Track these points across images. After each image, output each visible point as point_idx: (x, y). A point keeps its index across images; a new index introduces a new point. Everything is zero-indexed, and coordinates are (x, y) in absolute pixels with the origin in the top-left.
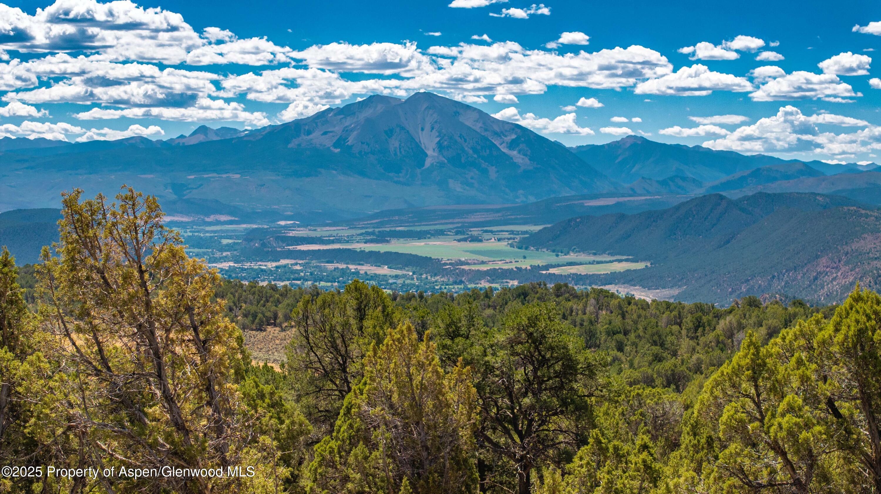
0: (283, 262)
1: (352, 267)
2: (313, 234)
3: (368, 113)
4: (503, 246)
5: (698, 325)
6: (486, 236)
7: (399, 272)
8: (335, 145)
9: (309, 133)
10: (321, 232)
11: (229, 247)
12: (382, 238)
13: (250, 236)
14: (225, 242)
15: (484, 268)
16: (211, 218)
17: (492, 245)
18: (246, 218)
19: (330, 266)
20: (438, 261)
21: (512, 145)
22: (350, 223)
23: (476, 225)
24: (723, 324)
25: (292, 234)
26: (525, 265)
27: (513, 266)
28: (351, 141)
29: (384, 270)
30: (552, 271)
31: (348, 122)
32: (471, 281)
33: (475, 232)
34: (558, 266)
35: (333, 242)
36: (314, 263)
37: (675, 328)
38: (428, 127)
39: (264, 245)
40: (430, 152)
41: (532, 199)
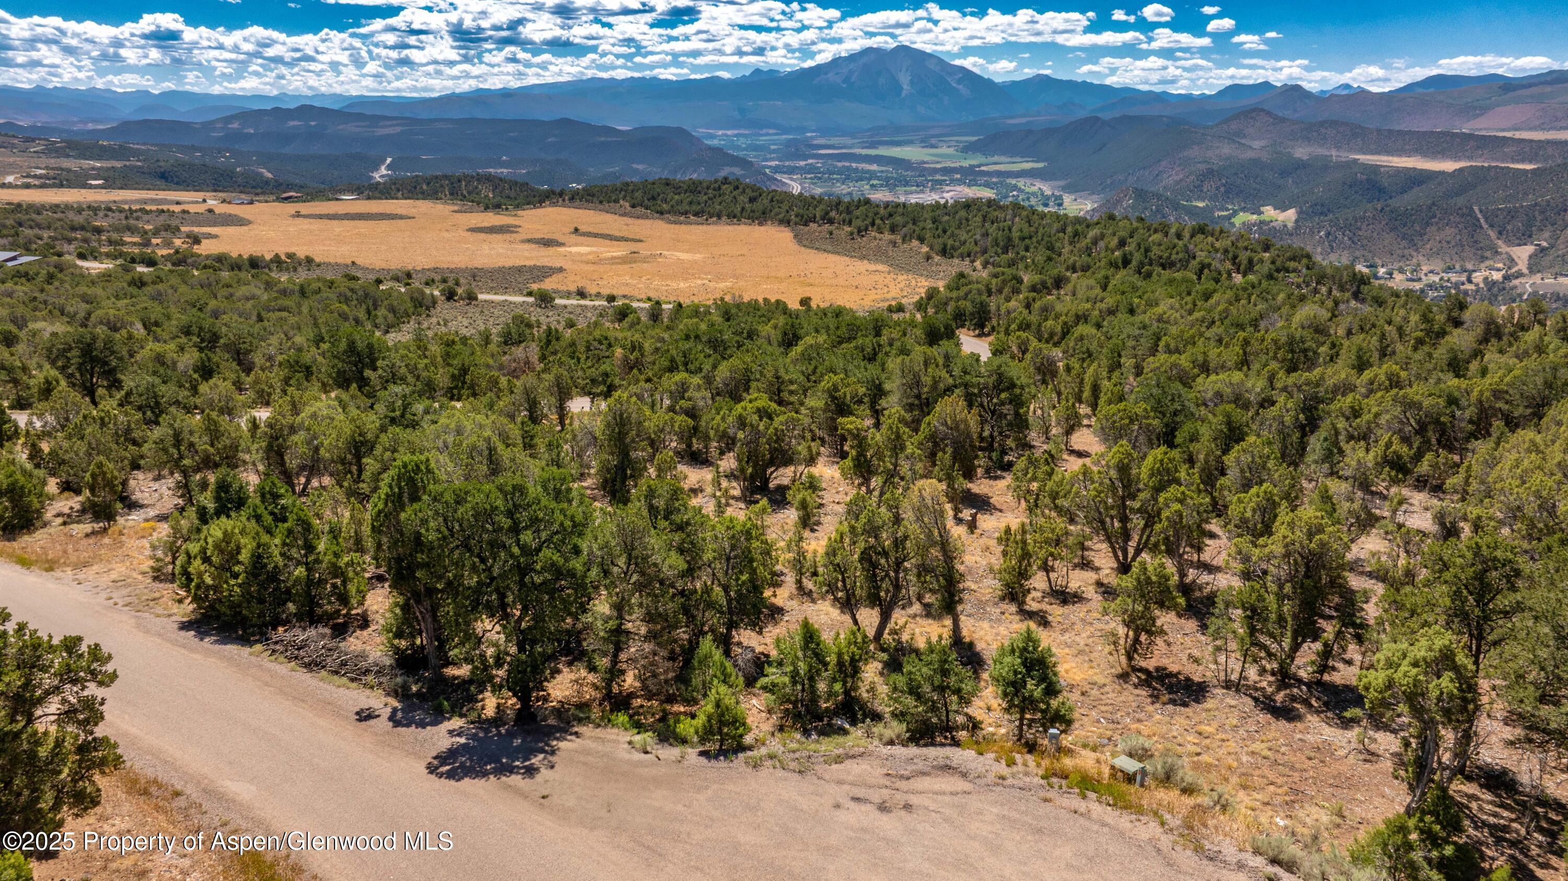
0: (810, 161)
1: (854, 165)
2: (829, 143)
3: (864, 60)
4: (951, 151)
5: (1076, 234)
6: (940, 144)
7: (884, 168)
8: (844, 82)
9: (826, 73)
10: (834, 141)
11: (774, 151)
12: (873, 145)
13: (789, 143)
14: (773, 147)
15: (938, 166)
16: (764, 131)
17: (944, 150)
18: (785, 131)
19: (840, 164)
20: (909, 161)
21: (959, 82)
22: (852, 135)
23: (933, 136)
24: (1092, 233)
25: (815, 142)
26: (966, 164)
27: (957, 165)
28: (853, 79)
29: (874, 167)
30: (983, 168)
31: (852, 66)
32: (930, 175)
33: (933, 141)
34: (987, 165)
35: (841, 148)
36: (830, 162)
37: (1061, 235)
38: (904, 69)
39: (797, 150)
40: (905, 87)
41: (971, 119)
